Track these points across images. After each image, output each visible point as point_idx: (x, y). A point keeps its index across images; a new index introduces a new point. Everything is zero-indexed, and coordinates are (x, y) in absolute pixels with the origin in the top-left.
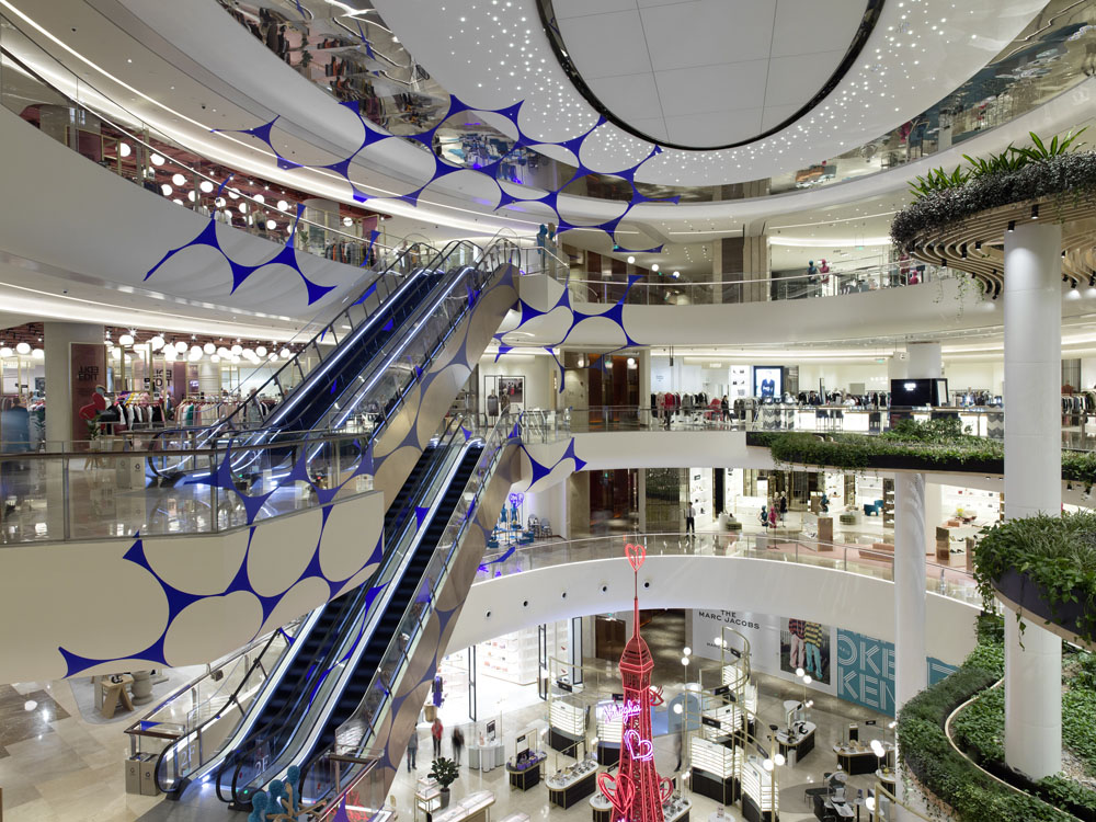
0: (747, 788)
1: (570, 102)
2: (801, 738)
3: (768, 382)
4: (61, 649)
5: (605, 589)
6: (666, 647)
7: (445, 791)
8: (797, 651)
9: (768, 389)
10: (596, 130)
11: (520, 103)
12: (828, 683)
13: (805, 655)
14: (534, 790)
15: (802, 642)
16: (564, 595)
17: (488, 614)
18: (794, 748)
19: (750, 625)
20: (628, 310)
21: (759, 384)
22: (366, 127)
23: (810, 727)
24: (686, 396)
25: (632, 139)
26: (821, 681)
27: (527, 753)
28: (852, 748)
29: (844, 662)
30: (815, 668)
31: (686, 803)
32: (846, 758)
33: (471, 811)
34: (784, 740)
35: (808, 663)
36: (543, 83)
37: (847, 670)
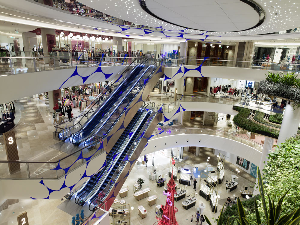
0: (212, 199)
2: (232, 186)
3: (251, 83)
5: (188, 141)
6: (208, 151)
7: (141, 185)
8: (241, 160)
9: (250, 85)
12: (248, 170)
13: (243, 162)
14: (162, 187)
16: (176, 142)
17: (155, 146)
18: (230, 189)
20: (203, 68)
21: (248, 83)
23: (236, 184)
24: (223, 86)
26: (246, 169)
27: (162, 179)
28: (244, 192)
29: (253, 166)
30: (245, 166)
31: (195, 200)
32: (243, 194)
33: (144, 192)
34: (227, 187)
35: (244, 164)
37: (253, 168)
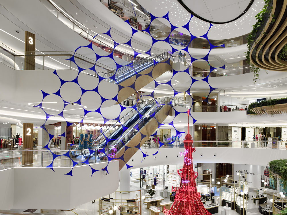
1: (181, 10)
2: (261, 197)
4: (41, 90)
5: (202, 156)
7: (151, 197)
8: (267, 181)
10: (191, 20)
11: (168, 13)
12: (277, 190)
13: (269, 182)
15: (268, 178)
18: (258, 200)
19: (252, 174)
22: (132, 28)
23: (265, 196)
25: (203, 22)
26: (274, 189)
28: (277, 200)
33: (156, 200)
34: (255, 198)
35: (270, 184)
36: (172, 4)
